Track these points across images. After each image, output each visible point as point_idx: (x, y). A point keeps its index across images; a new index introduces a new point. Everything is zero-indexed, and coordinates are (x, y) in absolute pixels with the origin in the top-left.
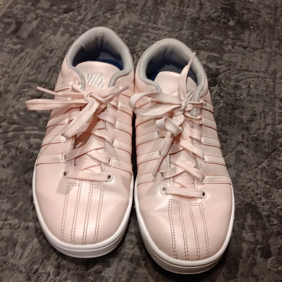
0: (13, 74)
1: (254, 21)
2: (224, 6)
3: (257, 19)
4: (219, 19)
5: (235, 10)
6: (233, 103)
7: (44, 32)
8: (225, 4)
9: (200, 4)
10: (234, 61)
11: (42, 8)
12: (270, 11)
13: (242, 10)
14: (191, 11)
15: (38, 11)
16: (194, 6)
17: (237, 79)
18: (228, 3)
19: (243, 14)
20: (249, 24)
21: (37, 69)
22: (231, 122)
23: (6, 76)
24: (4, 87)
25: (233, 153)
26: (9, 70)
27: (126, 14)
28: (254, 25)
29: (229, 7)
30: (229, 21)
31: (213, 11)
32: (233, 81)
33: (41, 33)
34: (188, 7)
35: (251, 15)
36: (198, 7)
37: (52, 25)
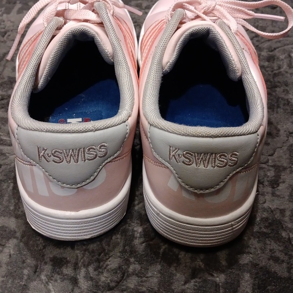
6: (272, 80)
10: (261, 25)
17: (271, 47)
22: (274, 105)
25: (285, 148)
32: (265, 50)
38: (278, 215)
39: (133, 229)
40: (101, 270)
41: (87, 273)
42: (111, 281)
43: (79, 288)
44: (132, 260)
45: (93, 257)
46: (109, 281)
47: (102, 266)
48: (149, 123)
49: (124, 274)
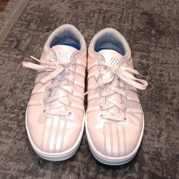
0: (18, 76)
1: (167, 30)
2: (147, 21)
3: (169, 29)
4: (145, 29)
5: (155, 23)
6: (160, 87)
7: (35, 45)
8: (148, 19)
9: (132, 20)
10: (157, 57)
11: (32, 29)
12: (176, 22)
13: (159, 22)
14: (127, 26)
15: (30, 32)
16: (128, 22)
17: (161, 70)
18: (149, 18)
19: (160, 25)
20: (164, 32)
22: (160, 99)
23: (14, 77)
24: (13, 85)
25: (164, 120)
26: (15, 73)
27: (86, 30)
28: (168, 32)
29: (150, 21)
30: (151, 31)
31: (140, 24)
32: (158, 71)
33: (33, 46)
34: (124, 23)
35: (165, 26)
36: (131, 22)
37: (40, 40)
38: (159, 150)
40: (89, 171)
41: (84, 172)
42: (93, 175)
43: (81, 178)
45: (85, 165)
47: (89, 169)
49: (98, 173)
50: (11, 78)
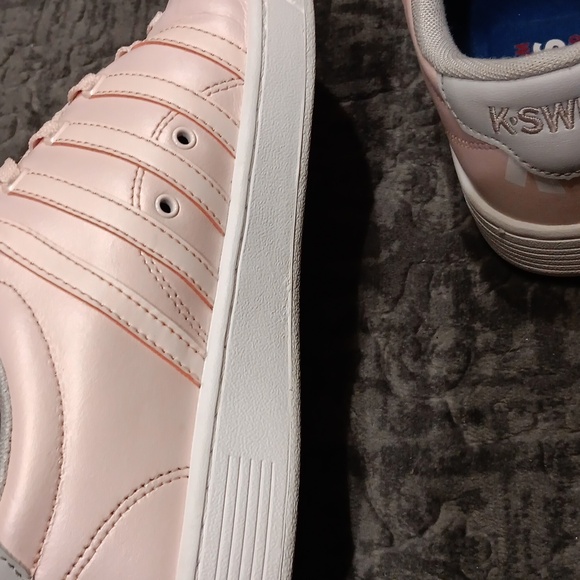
0: (51, 55)
21: (105, 17)
23: (37, 65)
24: (39, 97)
26: (38, 49)
39: (465, 270)
40: (426, 358)
41: (403, 367)
42: (449, 372)
43: (396, 396)
44: (477, 326)
45: (404, 337)
46: (445, 373)
47: (426, 350)
48: (437, 71)
49: (468, 355)
50: (24, 75)
